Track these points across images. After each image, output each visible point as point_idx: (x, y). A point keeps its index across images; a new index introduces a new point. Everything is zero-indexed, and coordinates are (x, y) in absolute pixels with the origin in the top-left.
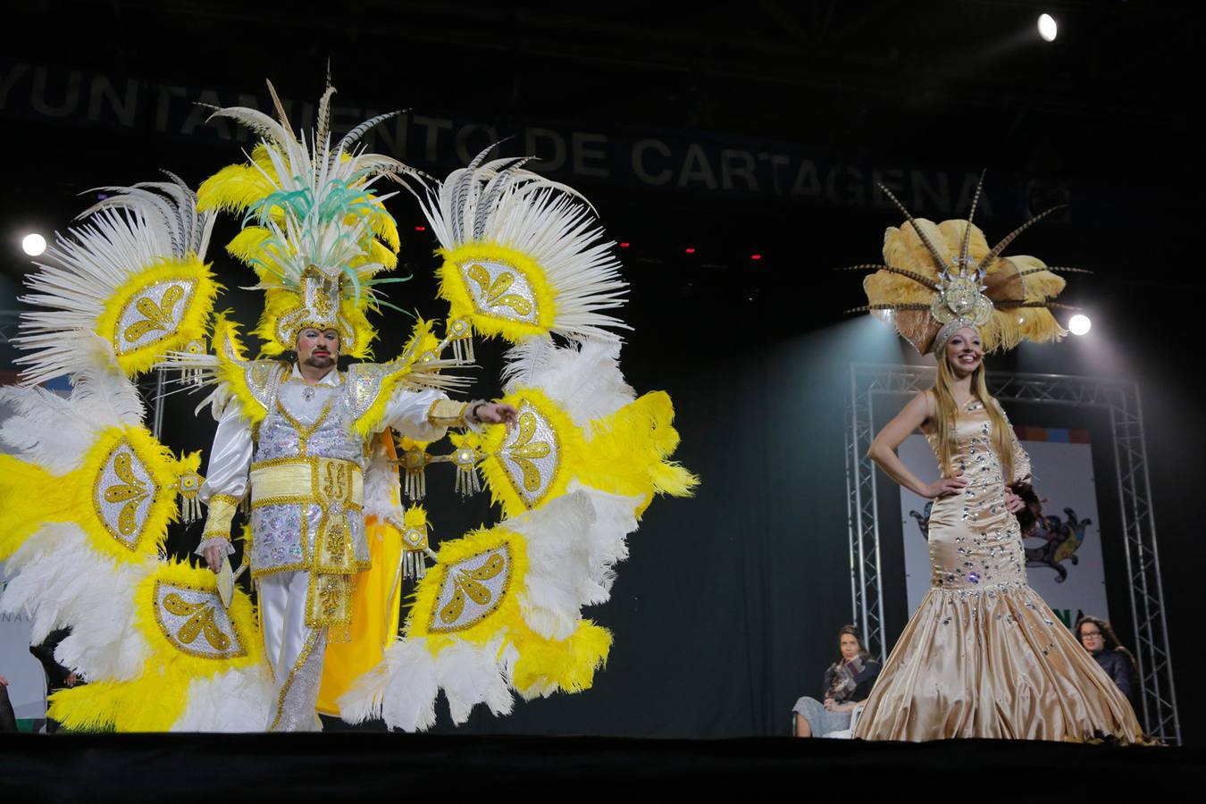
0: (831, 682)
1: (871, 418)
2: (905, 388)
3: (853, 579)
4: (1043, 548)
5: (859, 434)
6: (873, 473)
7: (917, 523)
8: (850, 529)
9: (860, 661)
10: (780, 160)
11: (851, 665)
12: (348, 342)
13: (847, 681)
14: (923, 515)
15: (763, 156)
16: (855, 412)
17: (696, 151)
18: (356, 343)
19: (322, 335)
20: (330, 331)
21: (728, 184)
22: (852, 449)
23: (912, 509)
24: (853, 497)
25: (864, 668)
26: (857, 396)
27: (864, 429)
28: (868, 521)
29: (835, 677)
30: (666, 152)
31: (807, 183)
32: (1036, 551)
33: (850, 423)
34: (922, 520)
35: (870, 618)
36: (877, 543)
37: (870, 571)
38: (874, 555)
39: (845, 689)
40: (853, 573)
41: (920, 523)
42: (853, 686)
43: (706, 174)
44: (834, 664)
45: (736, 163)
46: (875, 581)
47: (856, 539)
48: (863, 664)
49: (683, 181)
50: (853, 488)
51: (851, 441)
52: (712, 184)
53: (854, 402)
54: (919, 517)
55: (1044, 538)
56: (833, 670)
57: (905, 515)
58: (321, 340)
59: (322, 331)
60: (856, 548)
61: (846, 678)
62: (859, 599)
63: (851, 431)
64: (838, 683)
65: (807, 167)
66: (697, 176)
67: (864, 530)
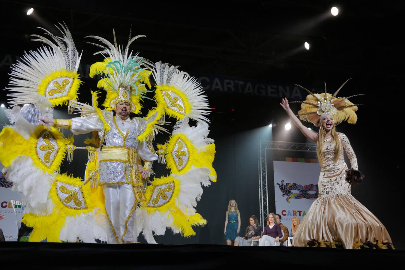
0: (247, 232)
1: (266, 156)
2: (276, 148)
3: (260, 203)
4: (315, 194)
5: (262, 161)
6: (266, 172)
7: (279, 187)
8: (259, 188)
9: (256, 226)
10: (241, 83)
11: (253, 227)
12: (133, 109)
13: (252, 232)
14: (280, 184)
15: (236, 82)
16: (261, 154)
17: (217, 80)
18: (136, 110)
19: (124, 104)
20: (127, 103)
21: (226, 89)
22: (260, 165)
23: (277, 183)
24: (260, 179)
25: (257, 228)
26: (262, 150)
27: (264, 159)
28: (264, 186)
29: (249, 230)
30: (208, 80)
31: (249, 89)
32: (313, 194)
33: (260, 158)
34: (280, 186)
35: (264, 214)
36: (267, 192)
37: (265, 200)
38: (266, 196)
39: (251, 234)
40: (260, 201)
41: (280, 187)
42: (254, 233)
43: (220, 87)
44: (249, 226)
45: (229, 83)
46: (266, 203)
47: (261, 191)
48: (257, 227)
49: (213, 89)
50: (260, 177)
51: (260, 163)
52: (221, 89)
53: (261, 151)
54: (279, 185)
55: (315, 191)
56: (248, 228)
57: (275, 184)
58: (124, 105)
59: (124, 103)
60: (261, 194)
61: (252, 231)
62: (261, 208)
63: (260, 160)
64: (249, 232)
65: (249, 85)
66: (217, 87)
67: (263, 189)
